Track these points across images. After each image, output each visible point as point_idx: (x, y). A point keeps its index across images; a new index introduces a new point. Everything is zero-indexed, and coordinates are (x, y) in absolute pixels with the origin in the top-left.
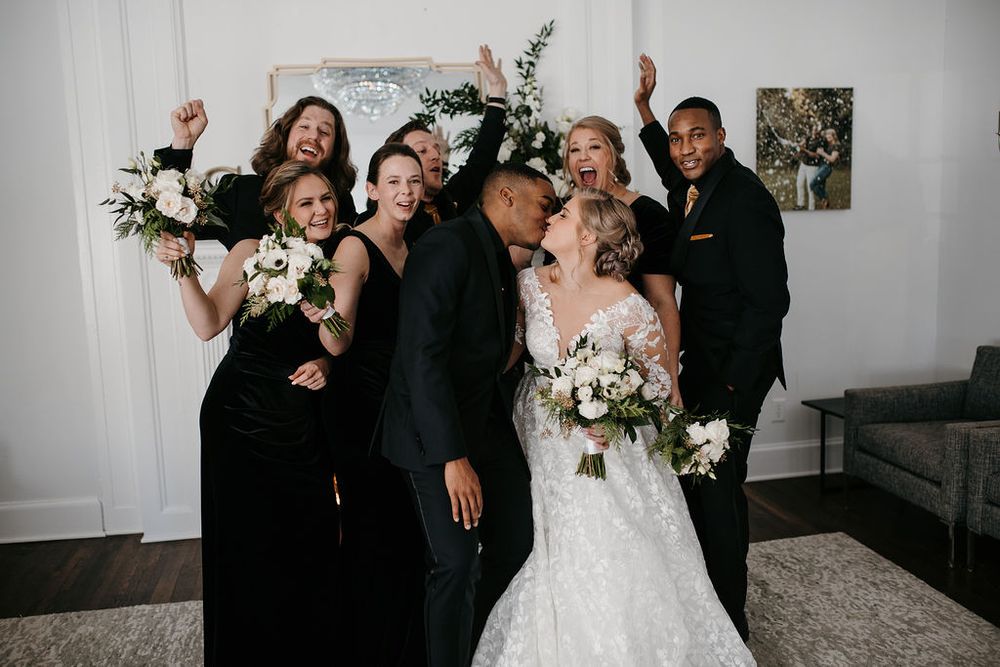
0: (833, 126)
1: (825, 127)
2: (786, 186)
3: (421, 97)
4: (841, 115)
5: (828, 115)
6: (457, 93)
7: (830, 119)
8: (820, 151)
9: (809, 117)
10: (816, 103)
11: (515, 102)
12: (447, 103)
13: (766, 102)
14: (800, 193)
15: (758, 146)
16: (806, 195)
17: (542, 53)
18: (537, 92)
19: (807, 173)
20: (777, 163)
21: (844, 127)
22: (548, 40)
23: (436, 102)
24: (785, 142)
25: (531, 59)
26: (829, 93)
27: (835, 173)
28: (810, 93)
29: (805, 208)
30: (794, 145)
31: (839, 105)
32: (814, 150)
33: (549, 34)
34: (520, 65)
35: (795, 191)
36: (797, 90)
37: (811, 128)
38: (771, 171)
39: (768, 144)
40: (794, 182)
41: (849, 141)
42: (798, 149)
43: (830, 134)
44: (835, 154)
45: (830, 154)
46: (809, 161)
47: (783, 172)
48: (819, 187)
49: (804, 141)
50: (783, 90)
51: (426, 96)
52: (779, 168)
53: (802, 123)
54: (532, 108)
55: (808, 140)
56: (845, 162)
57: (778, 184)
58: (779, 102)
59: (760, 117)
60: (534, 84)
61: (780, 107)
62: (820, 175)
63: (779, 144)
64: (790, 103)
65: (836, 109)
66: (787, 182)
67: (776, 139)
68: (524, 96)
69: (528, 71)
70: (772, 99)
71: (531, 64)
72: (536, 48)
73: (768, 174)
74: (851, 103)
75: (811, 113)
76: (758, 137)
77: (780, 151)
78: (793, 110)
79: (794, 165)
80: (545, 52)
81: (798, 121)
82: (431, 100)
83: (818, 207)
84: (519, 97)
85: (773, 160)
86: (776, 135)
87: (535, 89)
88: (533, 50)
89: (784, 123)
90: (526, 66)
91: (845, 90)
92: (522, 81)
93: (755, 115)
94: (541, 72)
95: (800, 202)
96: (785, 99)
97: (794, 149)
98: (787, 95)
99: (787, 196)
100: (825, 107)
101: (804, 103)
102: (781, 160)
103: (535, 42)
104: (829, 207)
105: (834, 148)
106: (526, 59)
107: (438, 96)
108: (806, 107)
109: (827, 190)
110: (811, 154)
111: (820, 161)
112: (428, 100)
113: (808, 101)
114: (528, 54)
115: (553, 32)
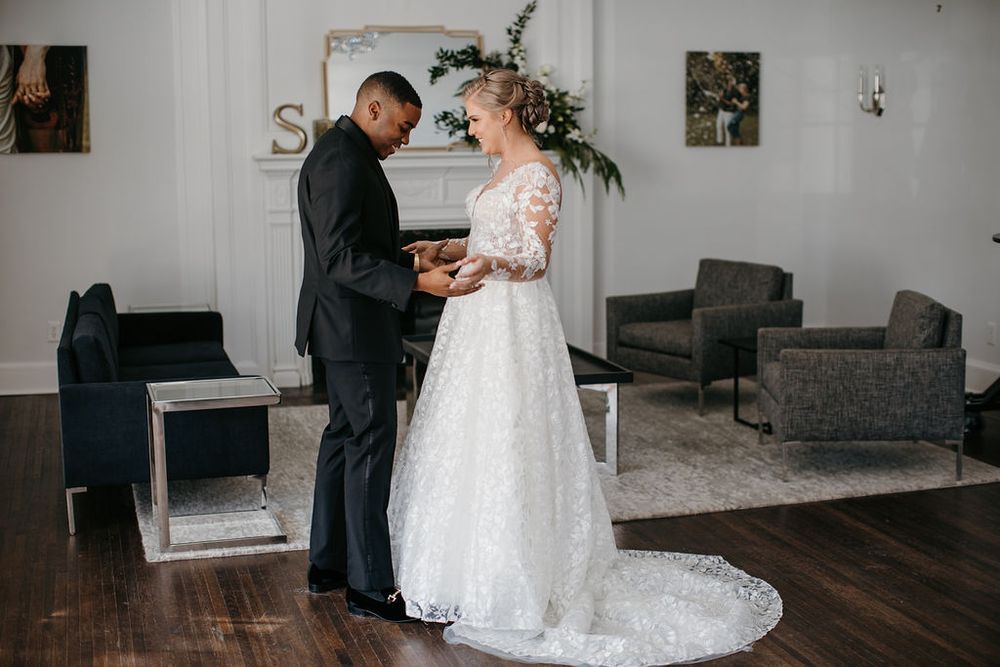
0: (744, 82)
1: (738, 83)
2: (708, 128)
3: (438, 54)
4: (750, 73)
5: (740, 73)
6: (463, 52)
7: (742, 76)
8: (735, 101)
9: (726, 74)
10: (731, 63)
11: (505, 60)
12: (456, 60)
13: (693, 62)
14: (719, 132)
15: (688, 96)
16: (724, 135)
17: (526, 24)
18: (522, 54)
19: (725, 117)
20: (702, 109)
21: (754, 83)
22: (531, 15)
23: (448, 59)
24: (707, 93)
25: (518, 28)
26: (741, 56)
27: (746, 119)
28: (727, 56)
29: (723, 144)
30: (714, 95)
31: (749, 67)
32: (730, 100)
33: (532, 11)
34: (509, 32)
35: (715, 131)
36: (716, 53)
37: (727, 83)
38: (697, 116)
39: (695, 95)
40: (714, 124)
41: (757, 94)
42: (718, 99)
43: (742, 88)
44: (745, 105)
45: (741, 102)
46: (726, 108)
47: (706, 116)
48: (733, 127)
49: (721, 93)
50: (706, 54)
51: (441, 55)
52: (702, 114)
53: (720, 78)
54: (520, 65)
55: (725, 91)
56: (754, 110)
57: (702, 125)
58: (703, 62)
59: (689, 74)
60: (521, 48)
61: (704, 66)
62: (735, 119)
63: (703, 95)
64: (711, 63)
65: (747, 69)
66: (709, 124)
67: (700, 90)
68: (513, 56)
69: (515, 37)
70: (698, 60)
71: (518, 32)
72: (522, 21)
73: (695, 119)
74: (758, 64)
75: (728, 71)
76: (687, 89)
77: (704, 100)
78: (715, 69)
79: (714, 111)
80: (528, 23)
81: (717, 77)
82: (444, 56)
83: (733, 144)
84: (509, 57)
85: (699, 107)
86: (701, 88)
87: (520, 51)
88: (520, 21)
89: (707, 78)
90: (514, 33)
91: (753, 54)
92: (512, 45)
93: (683, 71)
94: (525, 38)
95: (719, 140)
96: (707, 60)
97: (714, 99)
98: (710, 57)
99: (709, 136)
100: (738, 66)
101: (722, 64)
102: (706, 108)
103: (521, 15)
104: (742, 144)
105: (745, 99)
106: (515, 28)
107: (449, 54)
108: (724, 67)
109: (740, 131)
110: (728, 103)
111: (734, 109)
112: (441, 57)
113: (725, 62)
114: (516, 24)
115: (536, 9)
